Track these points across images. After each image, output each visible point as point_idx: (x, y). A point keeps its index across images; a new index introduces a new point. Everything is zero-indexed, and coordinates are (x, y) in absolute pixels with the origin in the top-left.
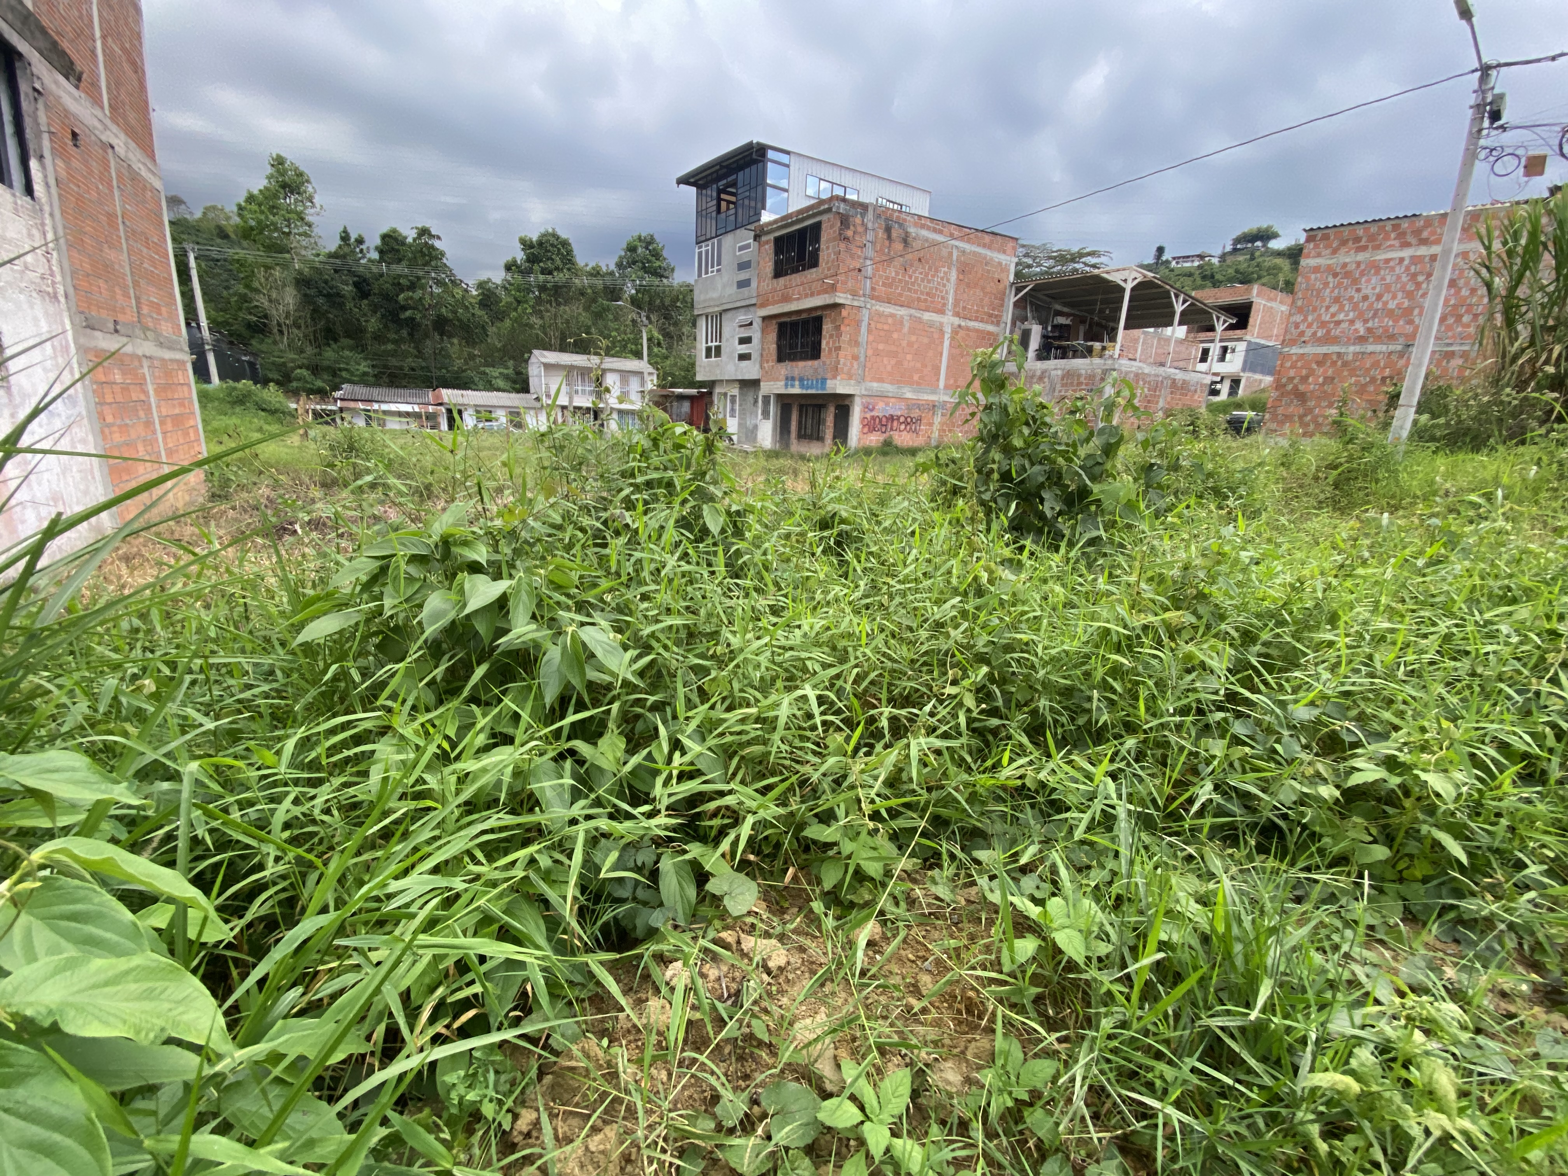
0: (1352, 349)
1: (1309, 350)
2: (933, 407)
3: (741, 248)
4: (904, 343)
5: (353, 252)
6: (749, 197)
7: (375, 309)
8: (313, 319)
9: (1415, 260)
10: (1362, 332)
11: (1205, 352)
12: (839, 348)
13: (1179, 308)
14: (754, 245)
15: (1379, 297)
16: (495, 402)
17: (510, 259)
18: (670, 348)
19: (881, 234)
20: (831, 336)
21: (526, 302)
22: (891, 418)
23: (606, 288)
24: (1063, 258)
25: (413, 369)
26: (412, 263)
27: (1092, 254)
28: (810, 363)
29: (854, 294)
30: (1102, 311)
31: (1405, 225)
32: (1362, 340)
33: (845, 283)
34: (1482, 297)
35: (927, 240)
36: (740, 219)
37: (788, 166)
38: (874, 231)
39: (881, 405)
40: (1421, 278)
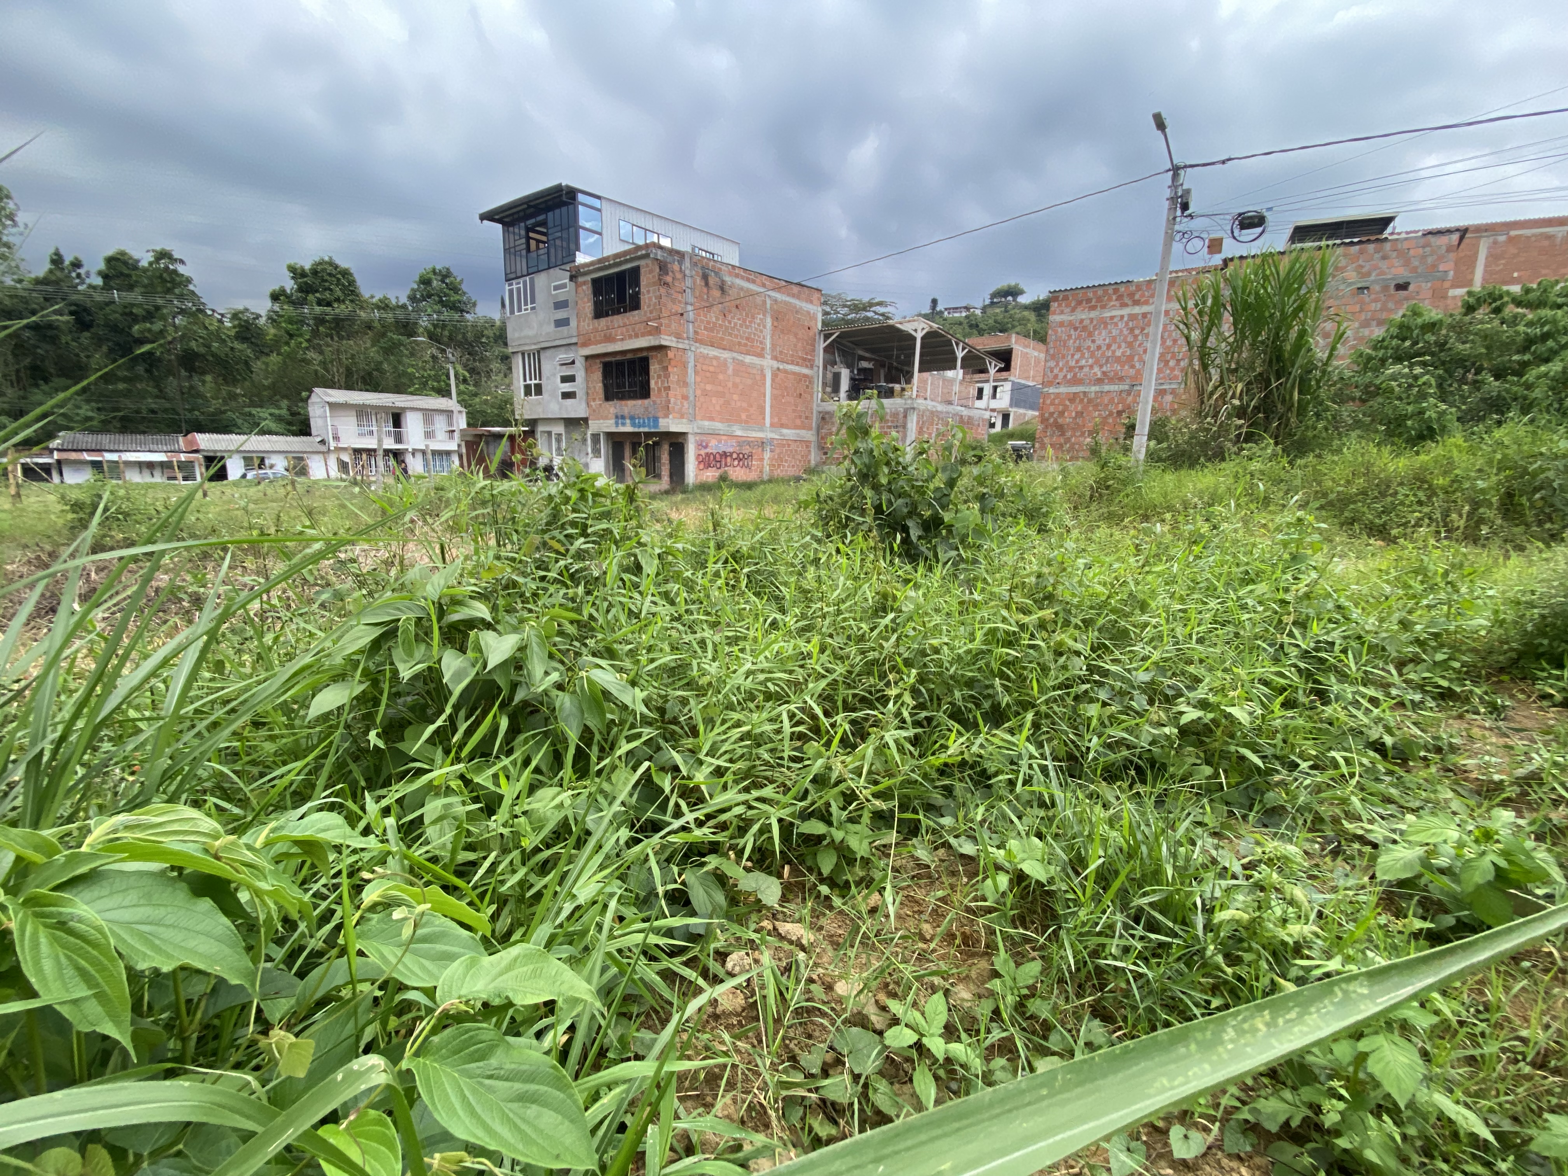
0: (1094, 389)
1: (1063, 390)
2: (762, 444)
3: (556, 288)
4: (730, 385)
5: (68, 276)
6: (561, 238)
7: (99, 341)
8: (15, 356)
9: (1132, 317)
10: (1099, 375)
11: (980, 391)
12: (668, 388)
13: (960, 354)
14: (570, 286)
15: (1109, 346)
16: (267, 447)
17: (277, 287)
18: (477, 384)
19: (699, 281)
20: (659, 377)
21: (301, 335)
22: (725, 455)
23: (397, 322)
24: (857, 307)
25: (153, 411)
26: (149, 290)
27: (880, 304)
28: (639, 402)
29: (678, 336)
30: (898, 357)
31: (1122, 289)
32: (1099, 381)
33: (669, 326)
34: (1181, 346)
35: (742, 289)
36: (553, 259)
37: (599, 210)
38: (691, 279)
39: (713, 443)
40: (1137, 332)
